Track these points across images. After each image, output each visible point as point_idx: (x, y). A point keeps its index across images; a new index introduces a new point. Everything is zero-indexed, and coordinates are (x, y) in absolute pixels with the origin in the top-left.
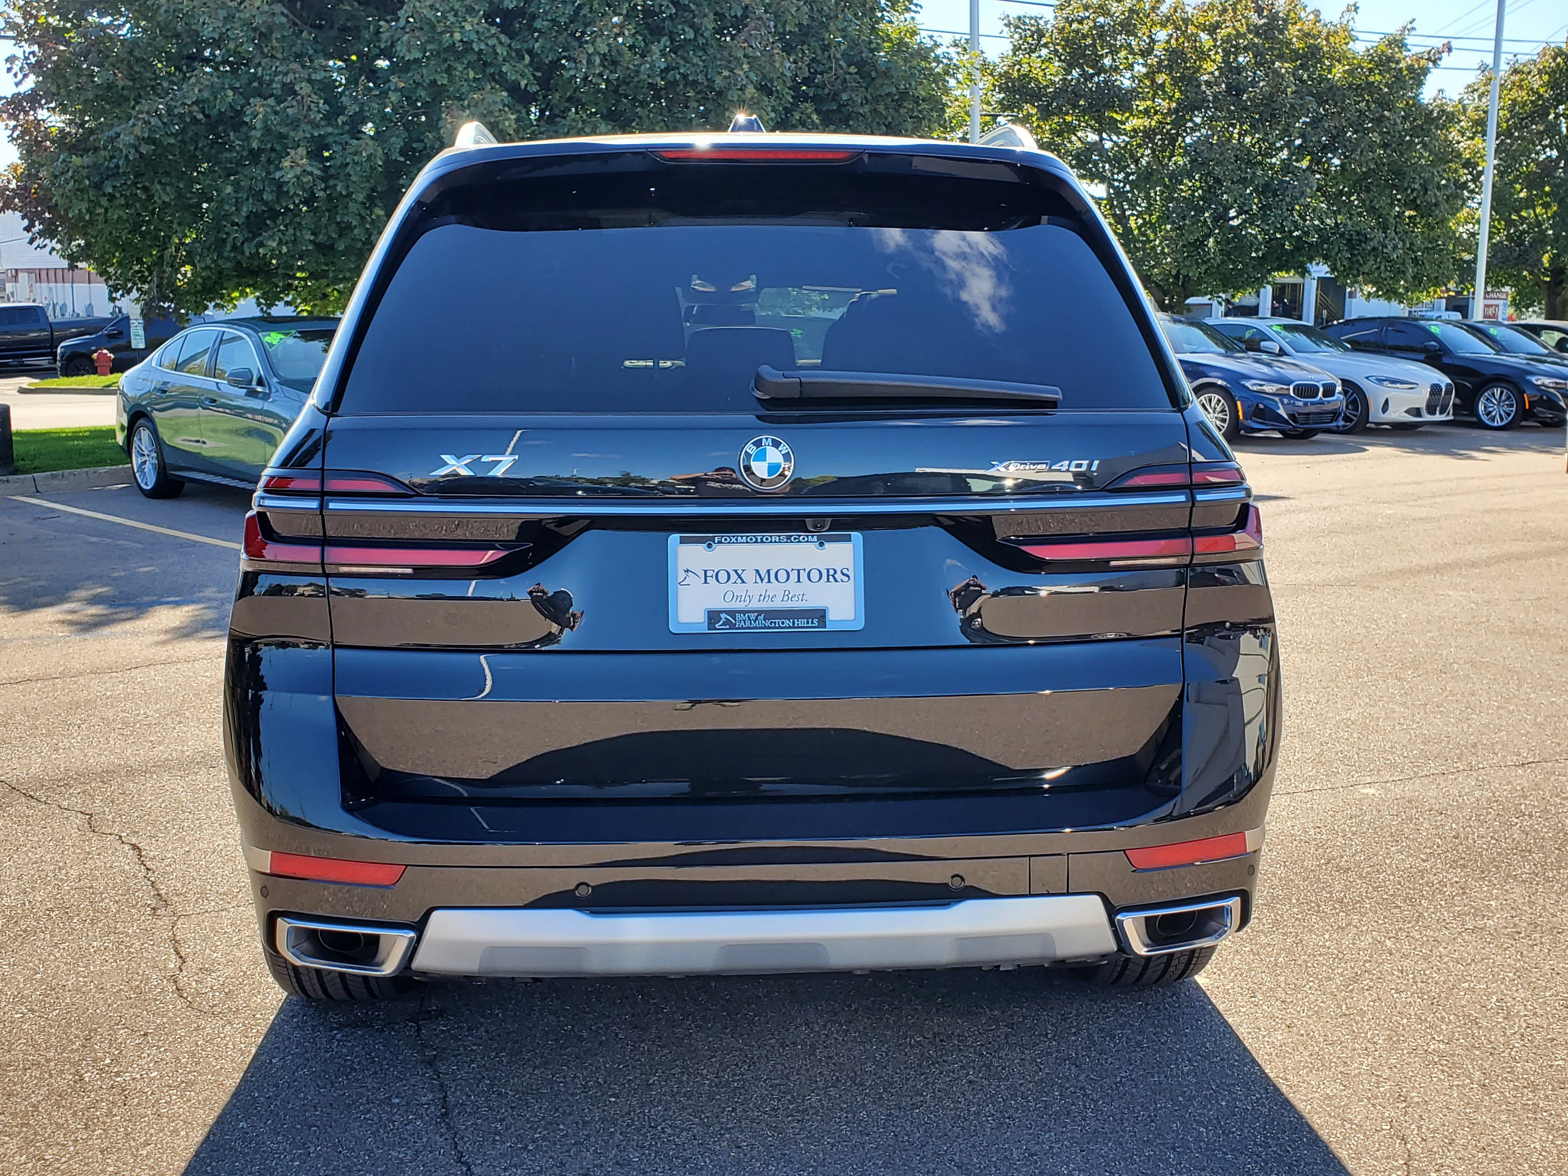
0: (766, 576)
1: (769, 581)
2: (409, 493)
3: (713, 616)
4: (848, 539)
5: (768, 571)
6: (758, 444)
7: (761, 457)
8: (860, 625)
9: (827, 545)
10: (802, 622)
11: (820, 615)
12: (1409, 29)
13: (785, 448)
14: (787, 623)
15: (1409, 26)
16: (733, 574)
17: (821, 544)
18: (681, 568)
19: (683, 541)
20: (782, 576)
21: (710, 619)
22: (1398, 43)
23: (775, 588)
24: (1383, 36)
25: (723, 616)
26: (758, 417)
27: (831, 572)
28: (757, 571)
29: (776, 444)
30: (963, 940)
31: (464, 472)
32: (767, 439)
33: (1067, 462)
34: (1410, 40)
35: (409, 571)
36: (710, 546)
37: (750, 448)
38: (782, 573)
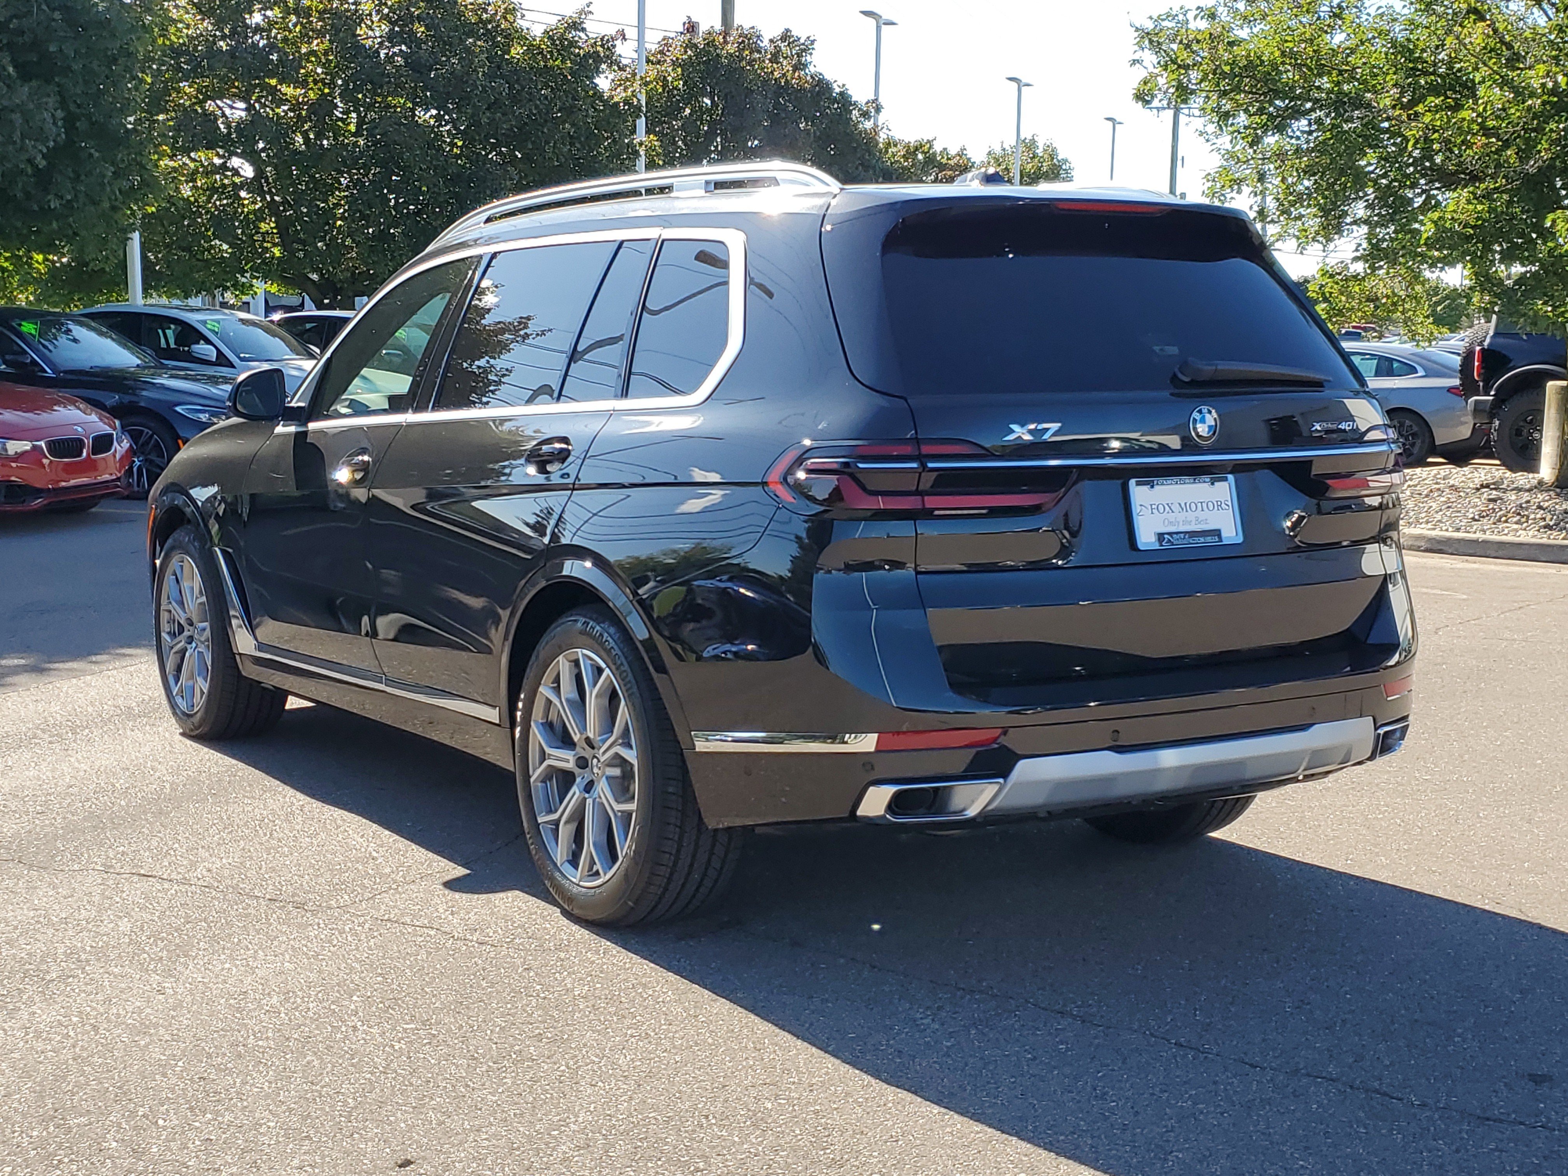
0: (1184, 508)
1: (1187, 511)
2: (989, 455)
3: (1160, 536)
4: (1226, 479)
5: (1185, 504)
6: (1200, 412)
7: (1203, 421)
8: (1240, 539)
9: (1216, 484)
10: (1209, 539)
11: (1217, 533)
12: (585, 12)
13: (1215, 414)
14: (1202, 540)
15: (586, 9)
16: (1166, 506)
18: (1138, 503)
19: (1138, 484)
20: (1193, 507)
21: (1159, 539)
22: (576, 25)
23: (1191, 516)
24: (560, 18)
25: (1166, 536)
27: (1219, 503)
28: (1180, 504)
29: (1210, 412)
31: (1027, 437)
32: (1205, 409)
34: (587, 25)
35: (984, 511)
36: (1152, 487)
37: (1195, 415)
38: (1193, 505)
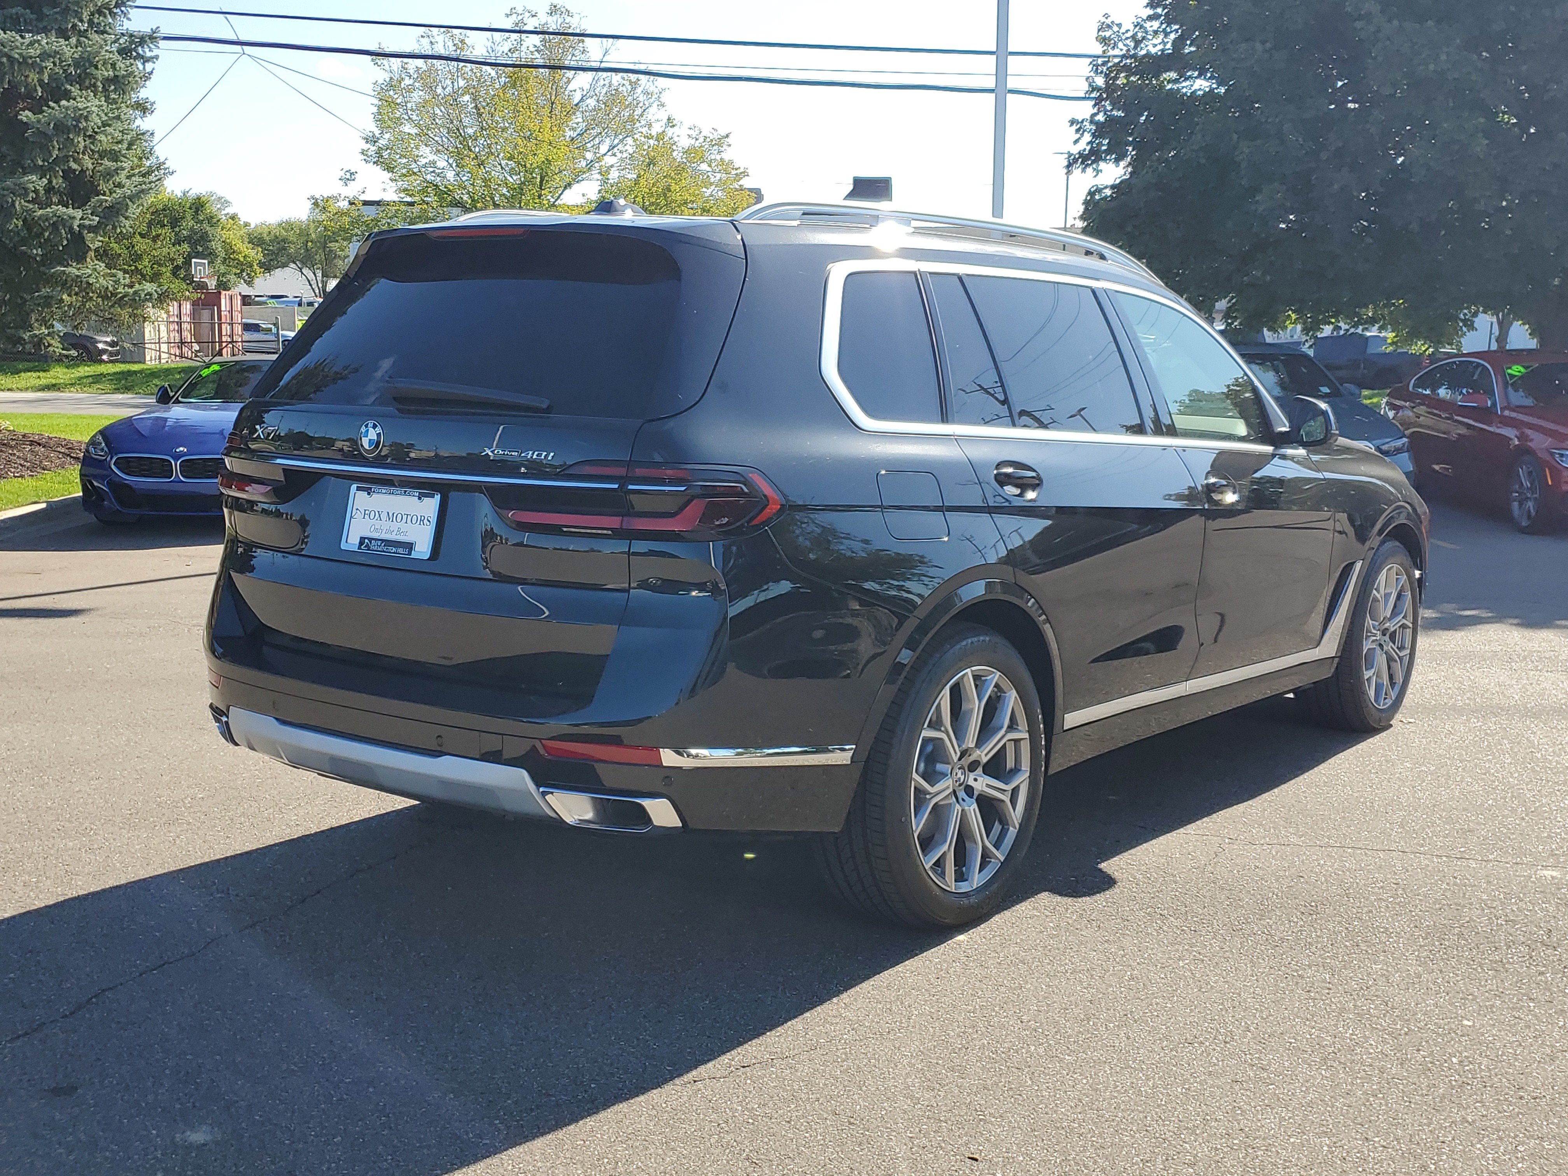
0: (391, 517)
1: (392, 521)
3: (362, 541)
4: (434, 497)
5: (393, 514)
6: (367, 425)
8: (427, 556)
9: (424, 499)
10: (400, 550)
11: (410, 546)
13: (379, 430)
14: (394, 550)
16: (377, 513)
17: (420, 498)
18: (353, 507)
19: (358, 489)
21: (360, 543)
23: (395, 526)
25: (367, 541)
26: (398, 409)
27: (423, 518)
28: (388, 513)
29: (375, 427)
30: (444, 783)
32: (371, 422)
33: (531, 452)
36: (370, 494)
37: (364, 428)
38: (400, 515)
